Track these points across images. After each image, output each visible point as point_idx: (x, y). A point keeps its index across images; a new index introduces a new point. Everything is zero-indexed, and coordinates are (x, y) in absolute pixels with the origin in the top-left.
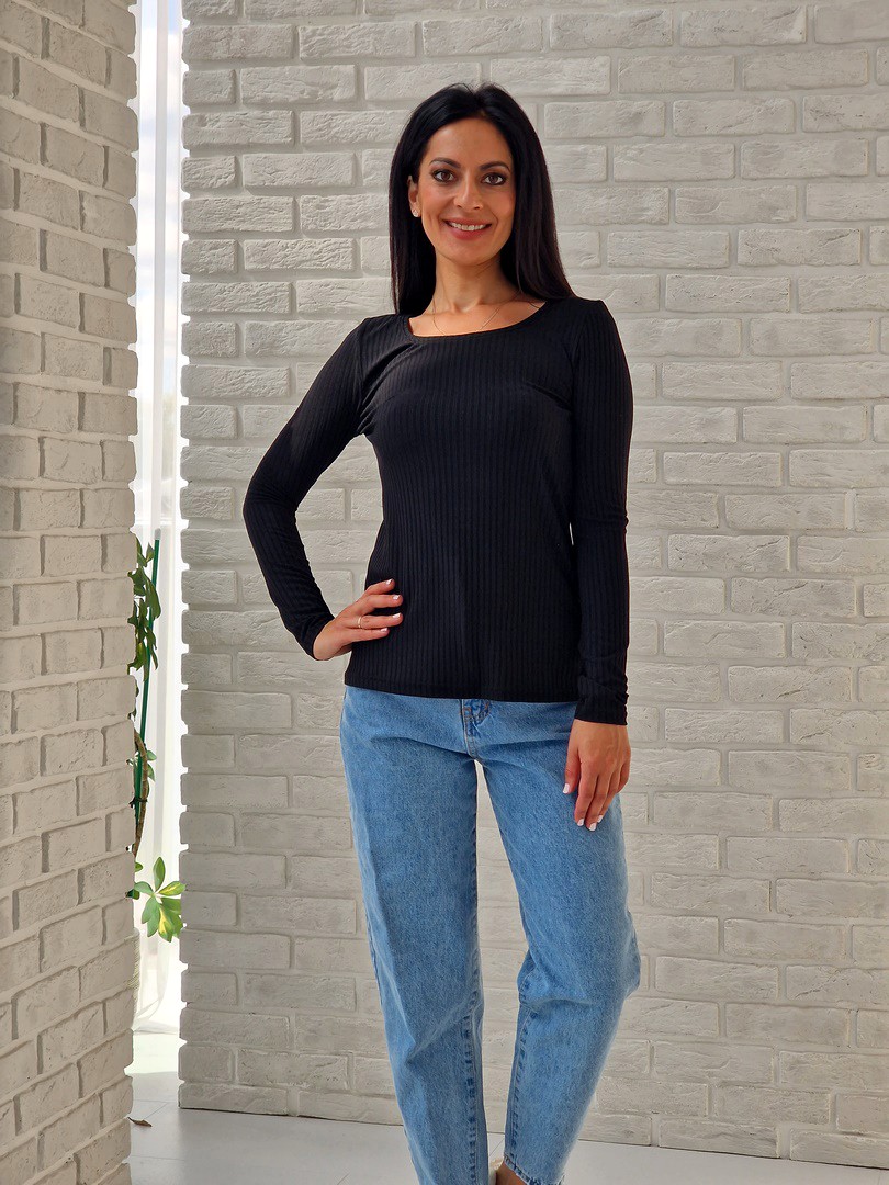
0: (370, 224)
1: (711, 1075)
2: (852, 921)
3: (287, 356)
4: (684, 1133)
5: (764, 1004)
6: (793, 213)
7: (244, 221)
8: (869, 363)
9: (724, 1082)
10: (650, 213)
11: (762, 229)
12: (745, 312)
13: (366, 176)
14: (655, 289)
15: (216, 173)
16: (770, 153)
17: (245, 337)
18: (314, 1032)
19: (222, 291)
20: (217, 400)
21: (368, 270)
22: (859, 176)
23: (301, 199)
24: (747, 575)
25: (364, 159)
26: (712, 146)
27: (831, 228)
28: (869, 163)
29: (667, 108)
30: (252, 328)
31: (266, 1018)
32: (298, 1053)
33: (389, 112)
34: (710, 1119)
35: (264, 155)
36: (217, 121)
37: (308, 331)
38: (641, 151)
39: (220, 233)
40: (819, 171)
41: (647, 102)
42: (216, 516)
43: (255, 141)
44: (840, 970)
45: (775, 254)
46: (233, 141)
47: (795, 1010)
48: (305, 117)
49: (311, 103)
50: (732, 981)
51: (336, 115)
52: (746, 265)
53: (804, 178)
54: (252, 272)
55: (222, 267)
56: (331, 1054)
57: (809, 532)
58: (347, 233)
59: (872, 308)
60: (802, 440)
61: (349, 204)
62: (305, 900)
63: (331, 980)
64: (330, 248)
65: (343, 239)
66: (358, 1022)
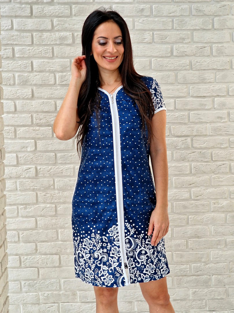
0: (58, 42)
2: (211, 250)
3: (31, 85)
5: (185, 276)
6: (190, 40)
7: (15, 41)
8: (213, 86)
9: (174, 300)
10: (147, 40)
11: (181, 45)
12: (176, 70)
13: (56, 26)
14: (149, 63)
15: (5, 25)
16: (183, 22)
17: (17, 79)
18: (46, 297)
19: (8, 64)
20: (8, 99)
21: (57, 57)
22: (209, 29)
23: (34, 34)
24: (178, 149)
25: (54, 22)
26: (165, 19)
27: (200, 45)
28: (212, 26)
29: (151, 8)
30: (19, 76)
31: (31, 294)
32: (41, 304)
33: (63, 6)
35: (21, 19)
36: (5, 8)
37: (38, 77)
38: (143, 21)
39: (7, 45)
40: (197, 28)
41: (145, 5)
42: (9, 137)
43: (18, 15)
44: (207, 264)
45: (185, 53)
46: (10, 14)
47: (194, 277)
48: (35, 7)
49: (36, 3)
50: (176, 270)
51: (45, 7)
52: (176, 56)
53: (193, 30)
54: (18, 57)
55: (8, 56)
56: (52, 303)
57: (196, 136)
59: (214, 69)
60: (194, 109)
61: (50, 36)
62: (43, 256)
63: (52, 281)
64: (44, 50)
65: (49, 47)
66: (61, 293)
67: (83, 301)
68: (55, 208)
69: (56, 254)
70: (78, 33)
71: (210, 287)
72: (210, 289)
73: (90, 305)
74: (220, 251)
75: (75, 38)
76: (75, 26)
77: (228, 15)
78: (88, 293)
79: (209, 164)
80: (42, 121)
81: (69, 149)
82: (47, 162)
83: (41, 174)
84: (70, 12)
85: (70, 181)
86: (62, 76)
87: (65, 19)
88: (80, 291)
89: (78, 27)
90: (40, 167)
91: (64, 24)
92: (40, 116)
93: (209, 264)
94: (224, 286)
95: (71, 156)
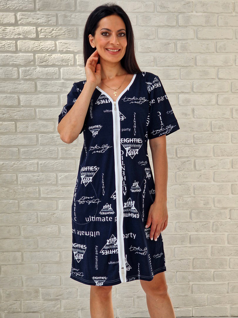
0: (21, 36)
1: (134, 295)
2: (175, 246)
4: (126, 313)
6: (154, 37)
8: (177, 82)
9: (138, 297)
11: (145, 41)
13: (20, 20)
18: (8, 294)
21: (21, 51)
22: (174, 26)
27: (165, 41)
28: (176, 23)
32: (3, 301)
34: (134, 308)
40: (162, 24)
44: (171, 261)
45: (150, 49)
52: (141, 52)
53: (157, 26)
56: (14, 301)
58: (13, 39)
59: (178, 66)
61: (13, 30)
62: (5, 253)
63: (14, 278)
64: (8, 44)
65: (12, 41)
66: (23, 290)
67: (46, 298)
68: (17, 204)
69: (18, 251)
70: (42, 28)
71: (174, 284)
72: (175, 285)
73: (53, 302)
74: (185, 248)
75: (39, 33)
76: (39, 20)
77: (192, 12)
78: (51, 290)
79: (174, 160)
80: (4, 115)
81: (33, 144)
82: (10, 157)
83: (3, 169)
84: (34, 6)
85: (34, 176)
86: (25, 70)
87: (29, 13)
88: (42, 289)
89: (42, 22)
90: (3, 162)
91: (27, 19)
92: (3, 111)
93: (173, 260)
94: (188, 283)
95: (35, 151)
